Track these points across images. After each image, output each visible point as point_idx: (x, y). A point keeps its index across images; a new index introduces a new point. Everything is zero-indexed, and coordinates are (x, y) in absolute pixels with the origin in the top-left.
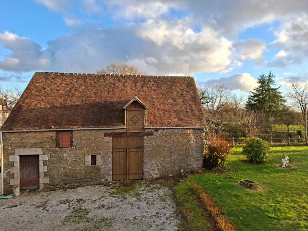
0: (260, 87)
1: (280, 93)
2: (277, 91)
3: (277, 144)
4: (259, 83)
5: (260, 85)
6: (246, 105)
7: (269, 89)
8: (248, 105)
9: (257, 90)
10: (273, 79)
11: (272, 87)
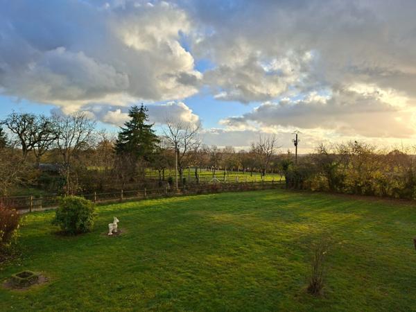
0: (132, 122)
1: (154, 131)
2: (151, 128)
3: (130, 198)
4: (131, 116)
5: (132, 119)
6: (115, 145)
7: (141, 126)
8: (118, 145)
9: (128, 126)
10: (145, 112)
11: (145, 123)
